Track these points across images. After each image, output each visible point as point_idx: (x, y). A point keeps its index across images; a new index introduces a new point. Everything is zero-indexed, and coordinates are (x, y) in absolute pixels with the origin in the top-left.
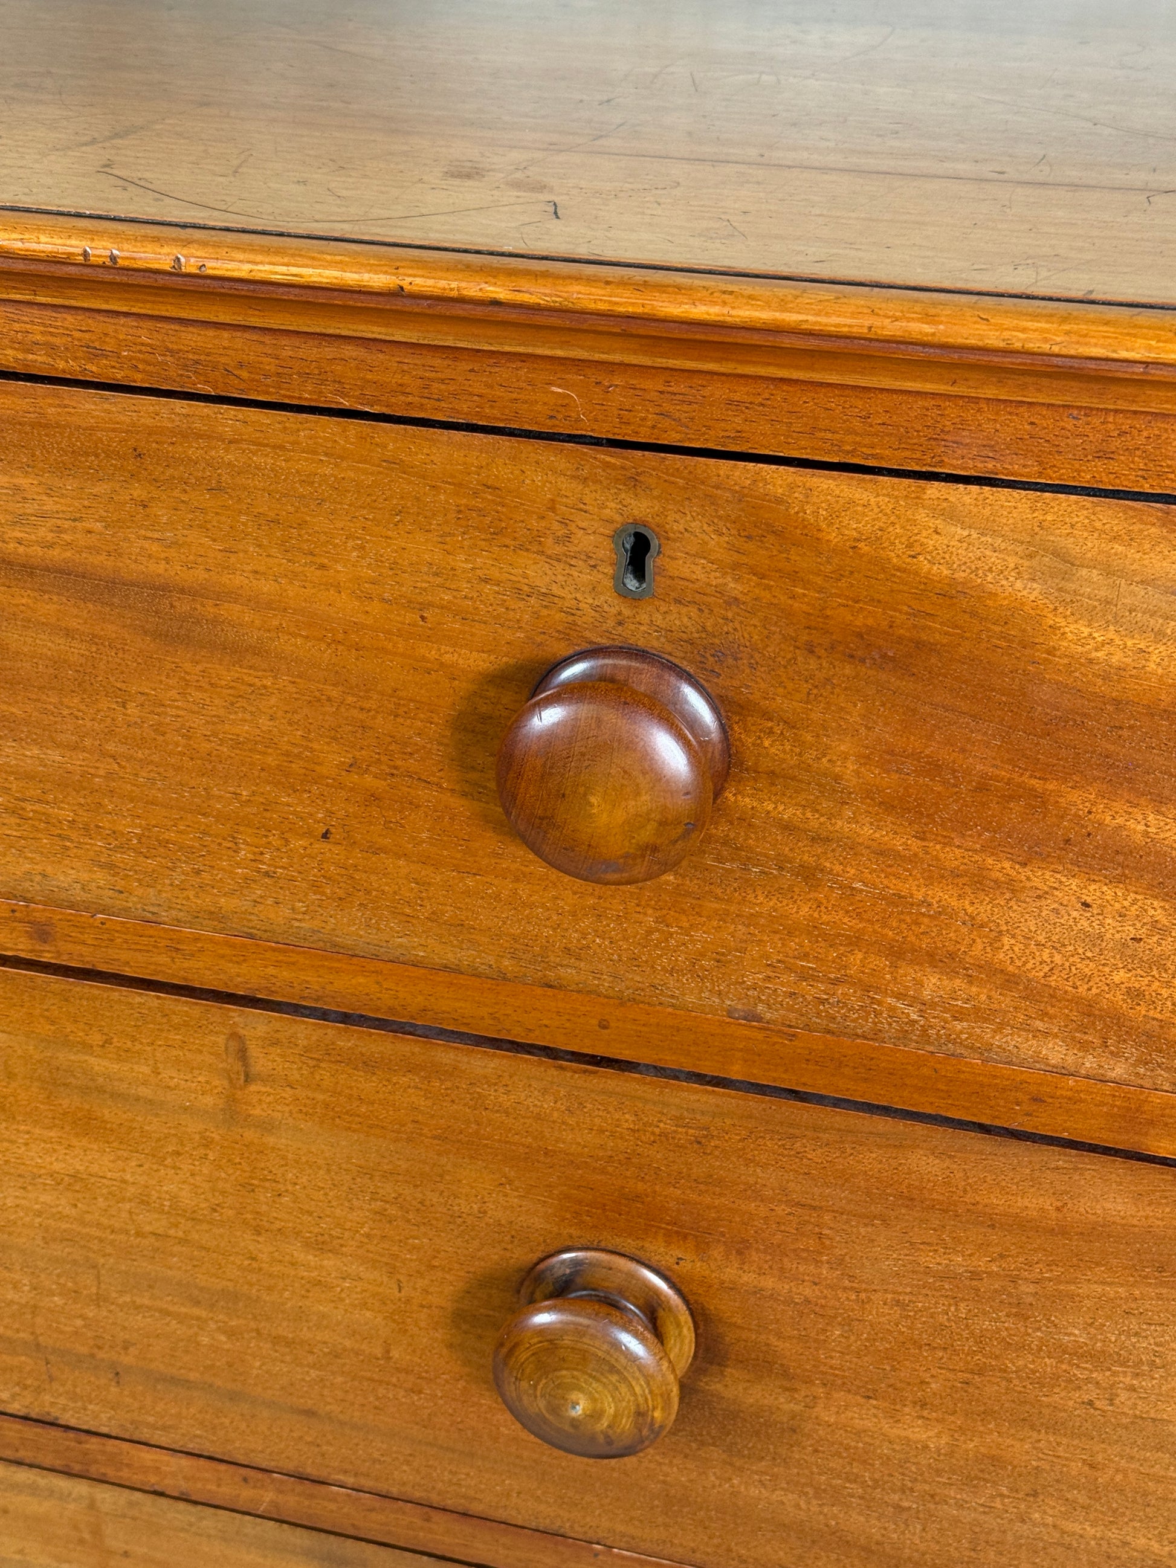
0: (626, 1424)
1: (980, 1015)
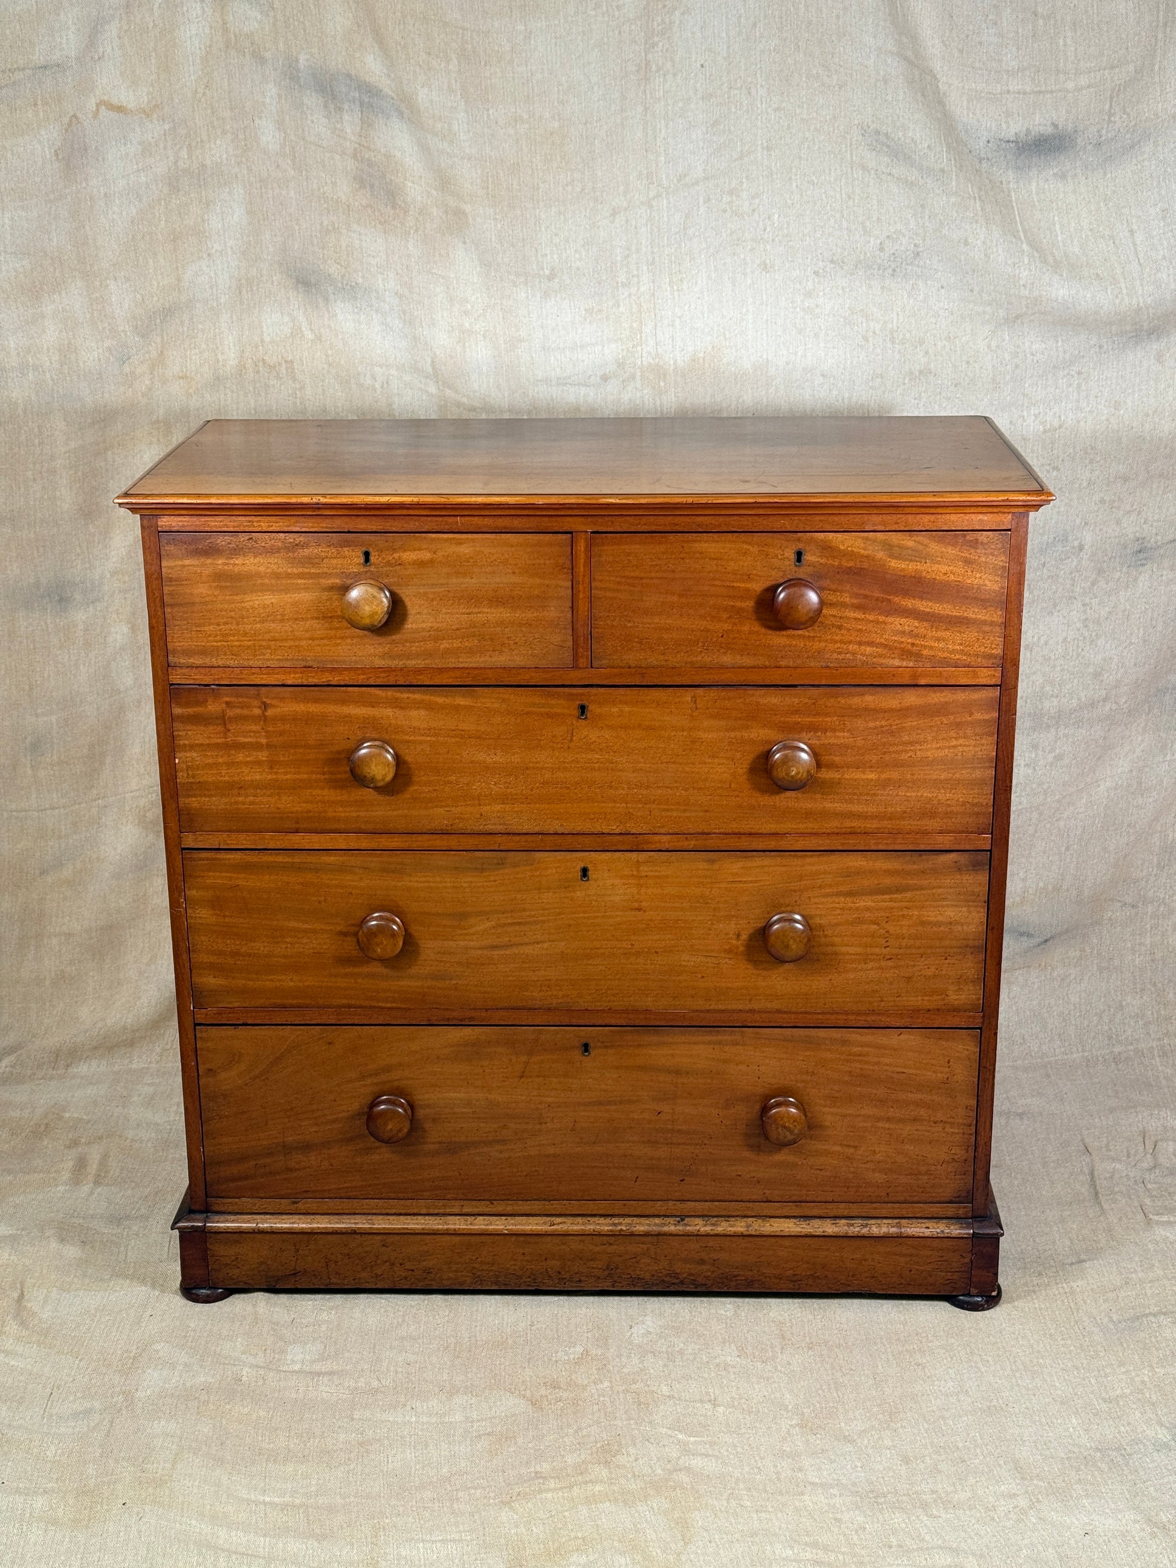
0: (805, 775)
1: (880, 656)
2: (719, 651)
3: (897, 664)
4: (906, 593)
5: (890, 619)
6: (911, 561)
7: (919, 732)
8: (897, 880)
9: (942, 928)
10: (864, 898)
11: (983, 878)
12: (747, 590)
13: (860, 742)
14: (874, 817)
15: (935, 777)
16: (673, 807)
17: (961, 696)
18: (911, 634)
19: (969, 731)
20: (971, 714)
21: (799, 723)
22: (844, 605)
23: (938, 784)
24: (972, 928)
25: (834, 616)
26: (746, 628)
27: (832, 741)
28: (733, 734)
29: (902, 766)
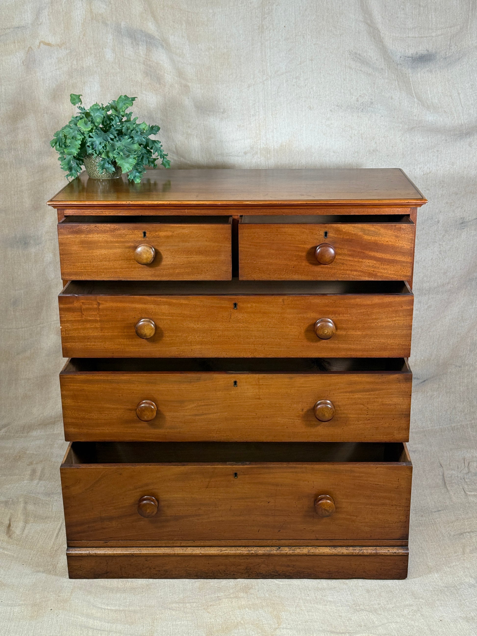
0: (331, 333)
1: (360, 276)
2: (292, 273)
4: (371, 250)
5: (364, 260)
6: (373, 236)
7: (379, 314)
8: (372, 386)
9: (392, 407)
10: (357, 394)
11: (409, 385)
12: (304, 248)
13: (354, 319)
14: (360, 350)
15: (386, 333)
17: (398, 299)
18: (373, 267)
19: (401, 314)
20: (402, 307)
21: (328, 311)
22: (345, 254)
23: (387, 336)
24: (405, 407)
25: (340, 259)
26: (303, 264)
27: (343, 318)
28: (300, 315)
29: (372, 329)
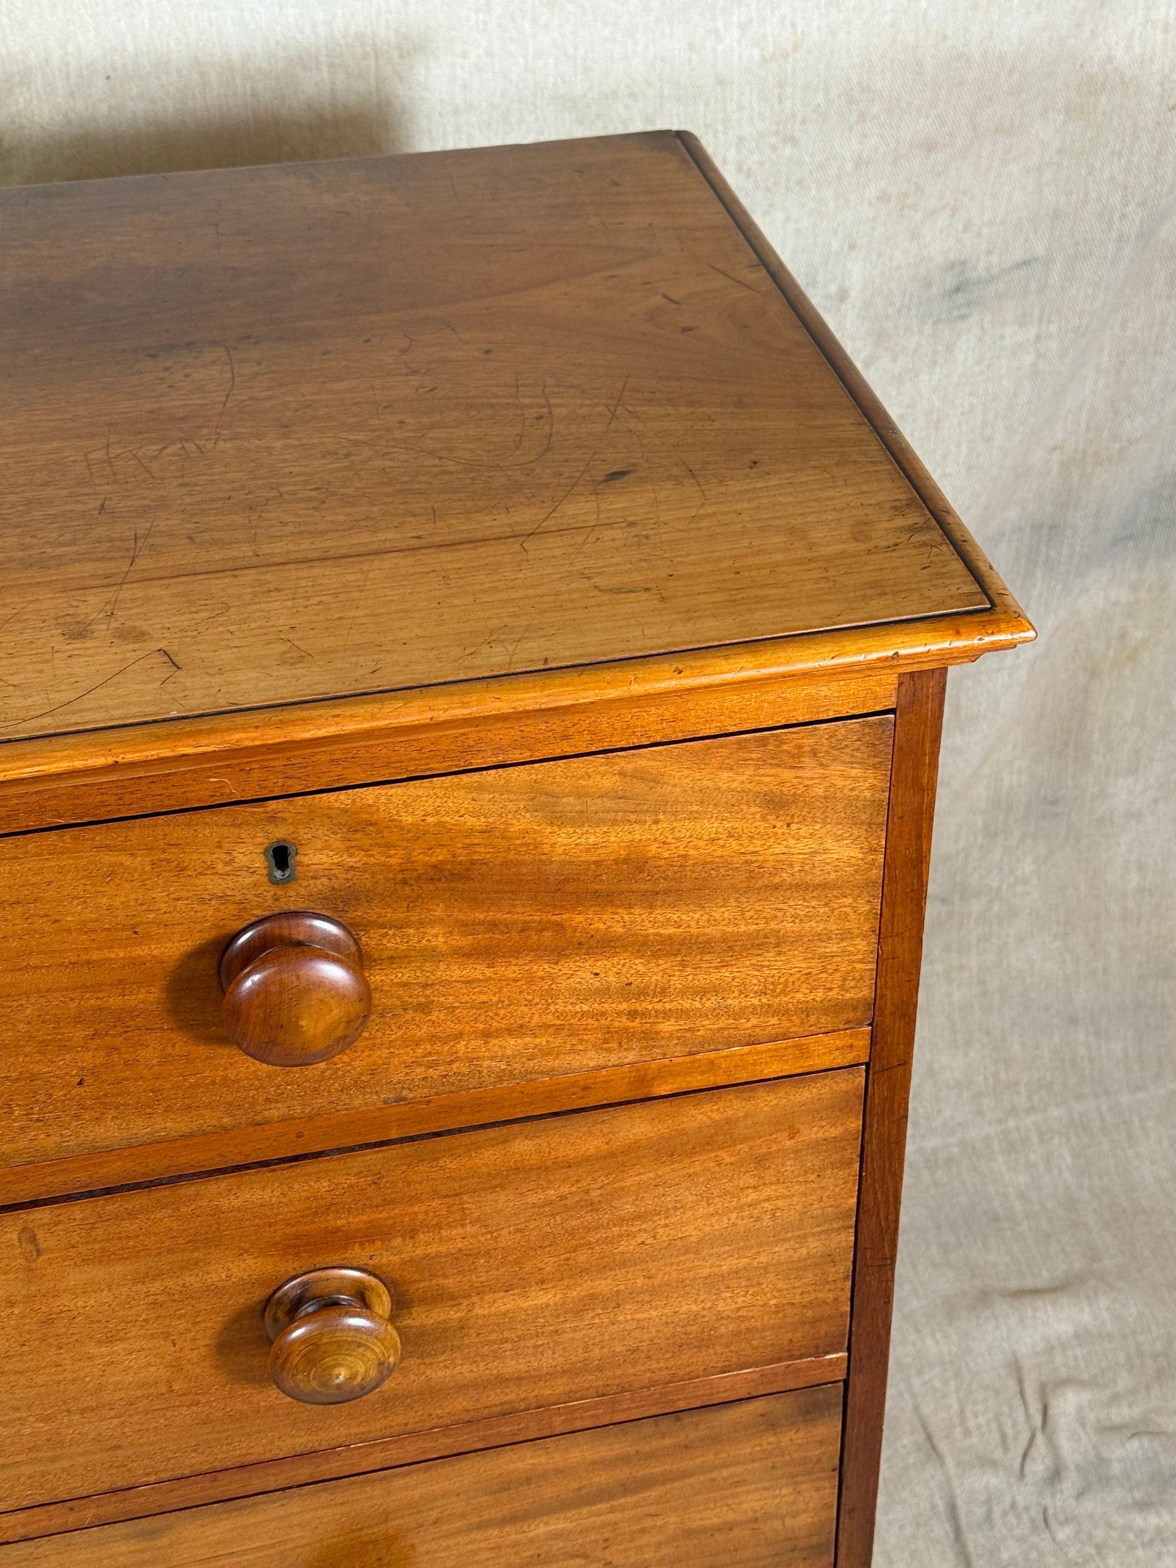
0: (372, 1371)
2: (76, 1117)
3: (592, 1064)
4: (606, 899)
5: (566, 967)
6: (614, 822)
7: (661, 1190)
8: (623, 1473)
9: (736, 1533)
10: (546, 1519)
11: (830, 1428)
12: (136, 963)
13: (507, 1238)
14: (552, 1375)
15: (706, 1272)
16: (19, 1458)
17: (767, 1102)
18: (627, 991)
19: (789, 1166)
20: (793, 1133)
21: (338, 1229)
22: (432, 955)
23: (714, 1283)
24: (806, 1519)
25: (405, 985)
26: (150, 1054)
27: (432, 1250)
28: (157, 1286)
29: (624, 1264)
